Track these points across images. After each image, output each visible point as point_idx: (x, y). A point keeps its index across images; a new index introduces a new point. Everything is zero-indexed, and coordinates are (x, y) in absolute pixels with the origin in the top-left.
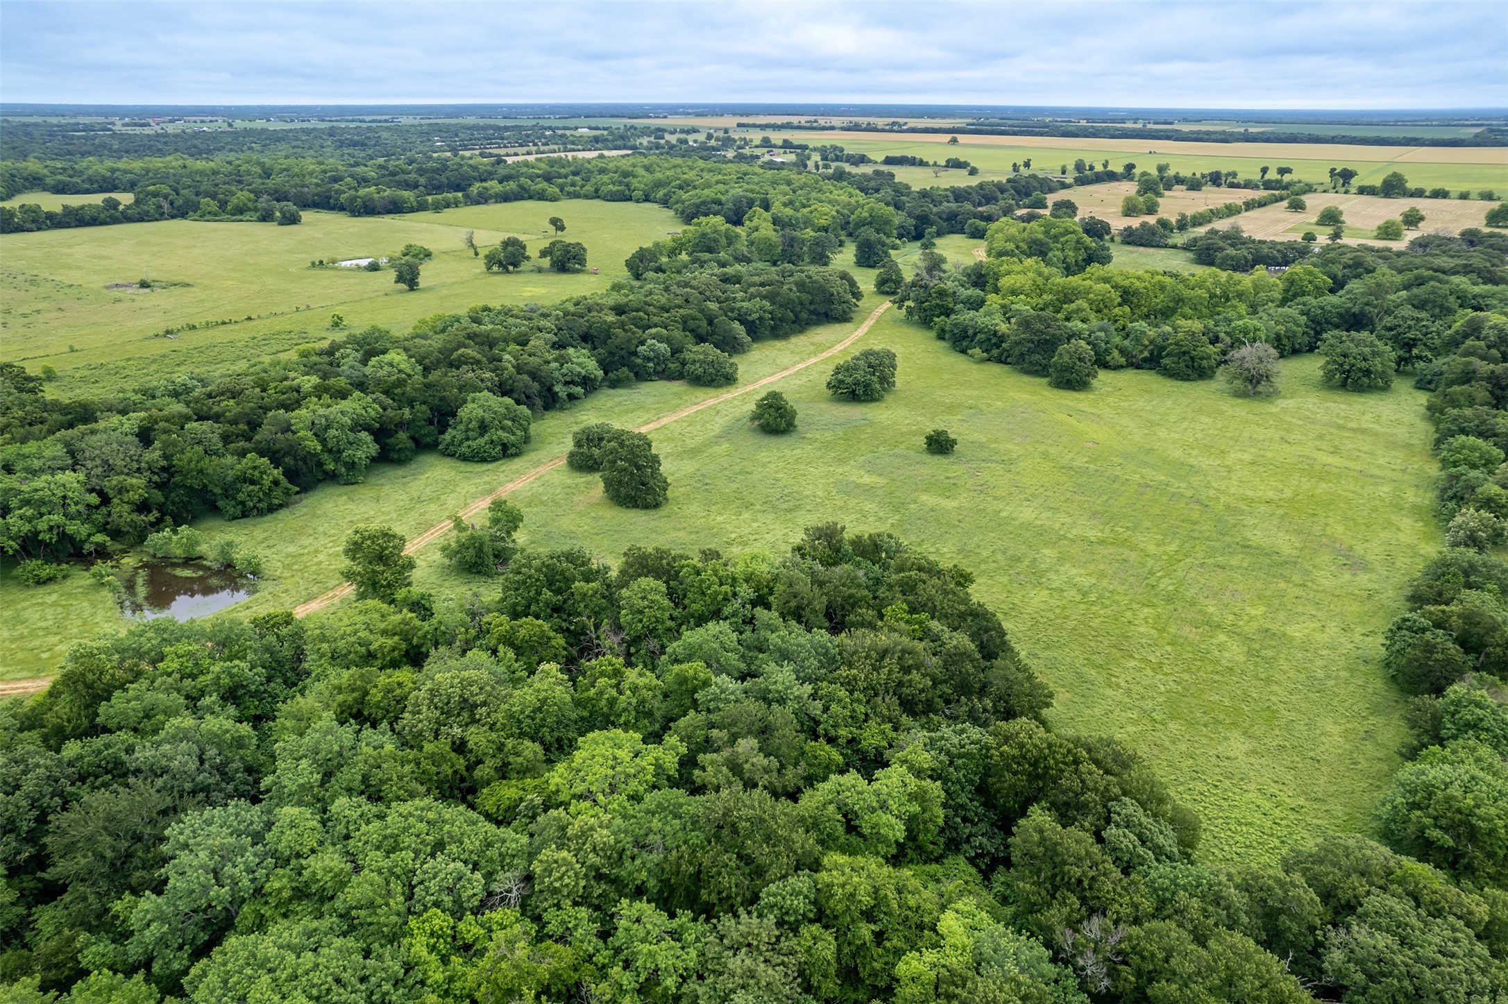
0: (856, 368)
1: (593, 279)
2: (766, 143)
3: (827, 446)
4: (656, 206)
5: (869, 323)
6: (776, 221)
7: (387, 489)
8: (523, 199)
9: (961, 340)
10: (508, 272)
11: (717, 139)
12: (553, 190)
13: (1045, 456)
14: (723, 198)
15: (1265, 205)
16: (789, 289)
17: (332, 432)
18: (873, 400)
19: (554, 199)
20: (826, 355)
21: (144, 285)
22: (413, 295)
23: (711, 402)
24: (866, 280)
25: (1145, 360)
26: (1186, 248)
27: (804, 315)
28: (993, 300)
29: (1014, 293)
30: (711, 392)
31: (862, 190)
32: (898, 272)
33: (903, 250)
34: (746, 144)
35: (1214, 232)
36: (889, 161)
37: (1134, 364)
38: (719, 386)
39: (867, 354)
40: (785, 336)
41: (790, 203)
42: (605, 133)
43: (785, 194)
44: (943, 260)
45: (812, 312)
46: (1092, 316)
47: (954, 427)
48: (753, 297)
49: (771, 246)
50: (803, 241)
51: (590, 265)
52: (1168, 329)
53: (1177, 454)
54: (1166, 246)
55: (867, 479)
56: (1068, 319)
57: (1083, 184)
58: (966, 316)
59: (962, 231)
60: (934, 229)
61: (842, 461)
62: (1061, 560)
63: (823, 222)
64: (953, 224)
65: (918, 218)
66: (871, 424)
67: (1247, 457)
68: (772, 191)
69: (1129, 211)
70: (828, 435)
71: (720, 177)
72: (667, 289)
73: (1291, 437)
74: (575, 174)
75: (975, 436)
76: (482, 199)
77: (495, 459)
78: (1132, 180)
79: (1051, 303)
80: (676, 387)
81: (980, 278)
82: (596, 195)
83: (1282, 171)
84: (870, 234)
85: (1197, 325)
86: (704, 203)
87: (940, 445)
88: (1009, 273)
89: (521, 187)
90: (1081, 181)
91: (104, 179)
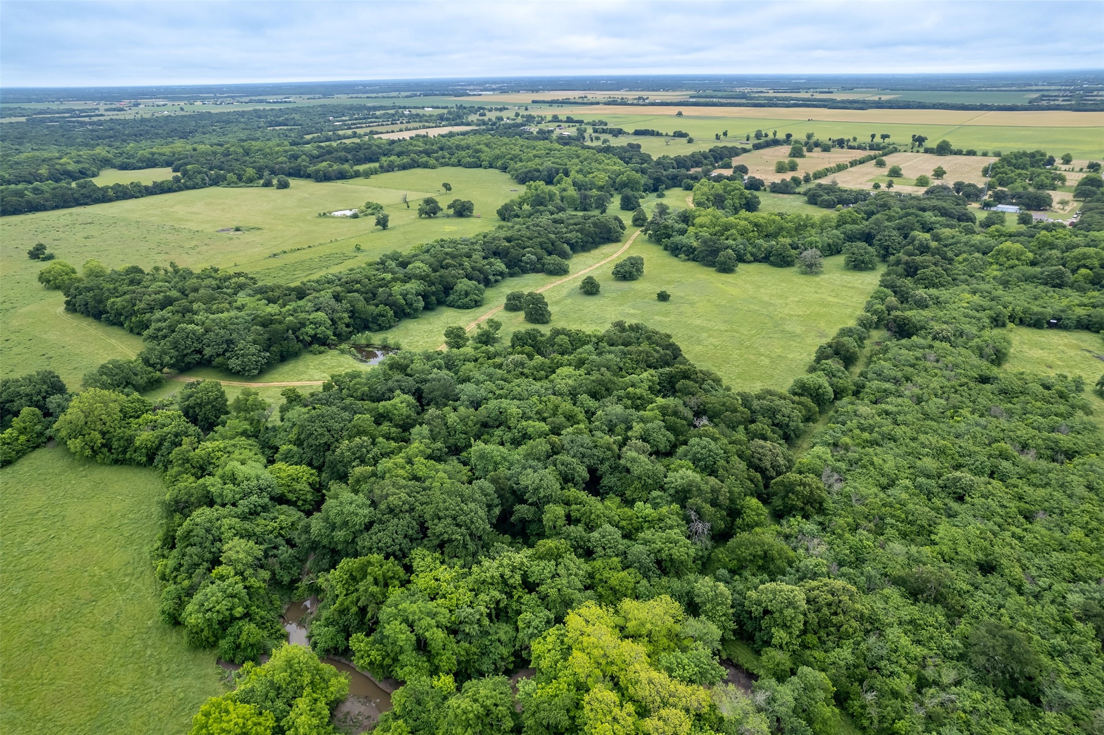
0: (625, 265)
1: (479, 220)
2: (555, 119)
3: (614, 299)
4: (497, 171)
5: (630, 242)
6: (575, 184)
7: (431, 320)
8: (414, 167)
9: (675, 251)
10: (430, 217)
11: (523, 116)
12: (432, 161)
13: (709, 301)
14: (541, 168)
15: (863, 162)
16: (589, 226)
17: (409, 296)
18: (634, 280)
19: (434, 167)
20: (609, 259)
21: (237, 229)
22: (386, 232)
23: (559, 282)
24: (627, 218)
25: (763, 258)
26: (805, 194)
27: (597, 239)
28: (691, 229)
29: (702, 226)
30: (558, 278)
31: (621, 159)
32: (644, 215)
33: (647, 199)
34: (542, 120)
35: (820, 185)
36: (637, 133)
37: (756, 260)
38: (561, 275)
39: (630, 258)
40: (588, 250)
41: (580, 171)
42: (445, 111)
43: (577, 165)
44: (668, 208)
45: (601, 238)
46: (739, 237)
47: (669, 290)
48: (571, 231)
49: (574, 200)
50: (591, 197)
51: (475, 213)
52: (774, 243)
53: (766, 299)
54: (794, 193)
55: (632, 311)
56: (727, 239)
57: (758, 149)
58: (677, 239)
59: (680, 186)
60: (664, 186)
61: (621, 305)
62: (709, 337)
63: (601, 183)
64: (675, 182)
65: (655, 179)
66: (633, 290)
67: (797, 299)
68: (569, 163)
69: (781, 169)
70: (614, 295)
71: (535, 152)
72: (528, 228)
73: (819, 291)
74: (442, 149)
75: (679, 294)
76: (390, 168)
77: (472, 308)
78: (790, 144)
79: (719, 231)
80: (540, 276)
81: (686, 218)
82: (459, 164)
83: (884, 137)
84: (628, 192)
85: (788, 240)
86: (530, 171)
87: (663, 297)
88: (699, 216)
89: (413, 160)
90: (757, 147)
91: (149, 160)
